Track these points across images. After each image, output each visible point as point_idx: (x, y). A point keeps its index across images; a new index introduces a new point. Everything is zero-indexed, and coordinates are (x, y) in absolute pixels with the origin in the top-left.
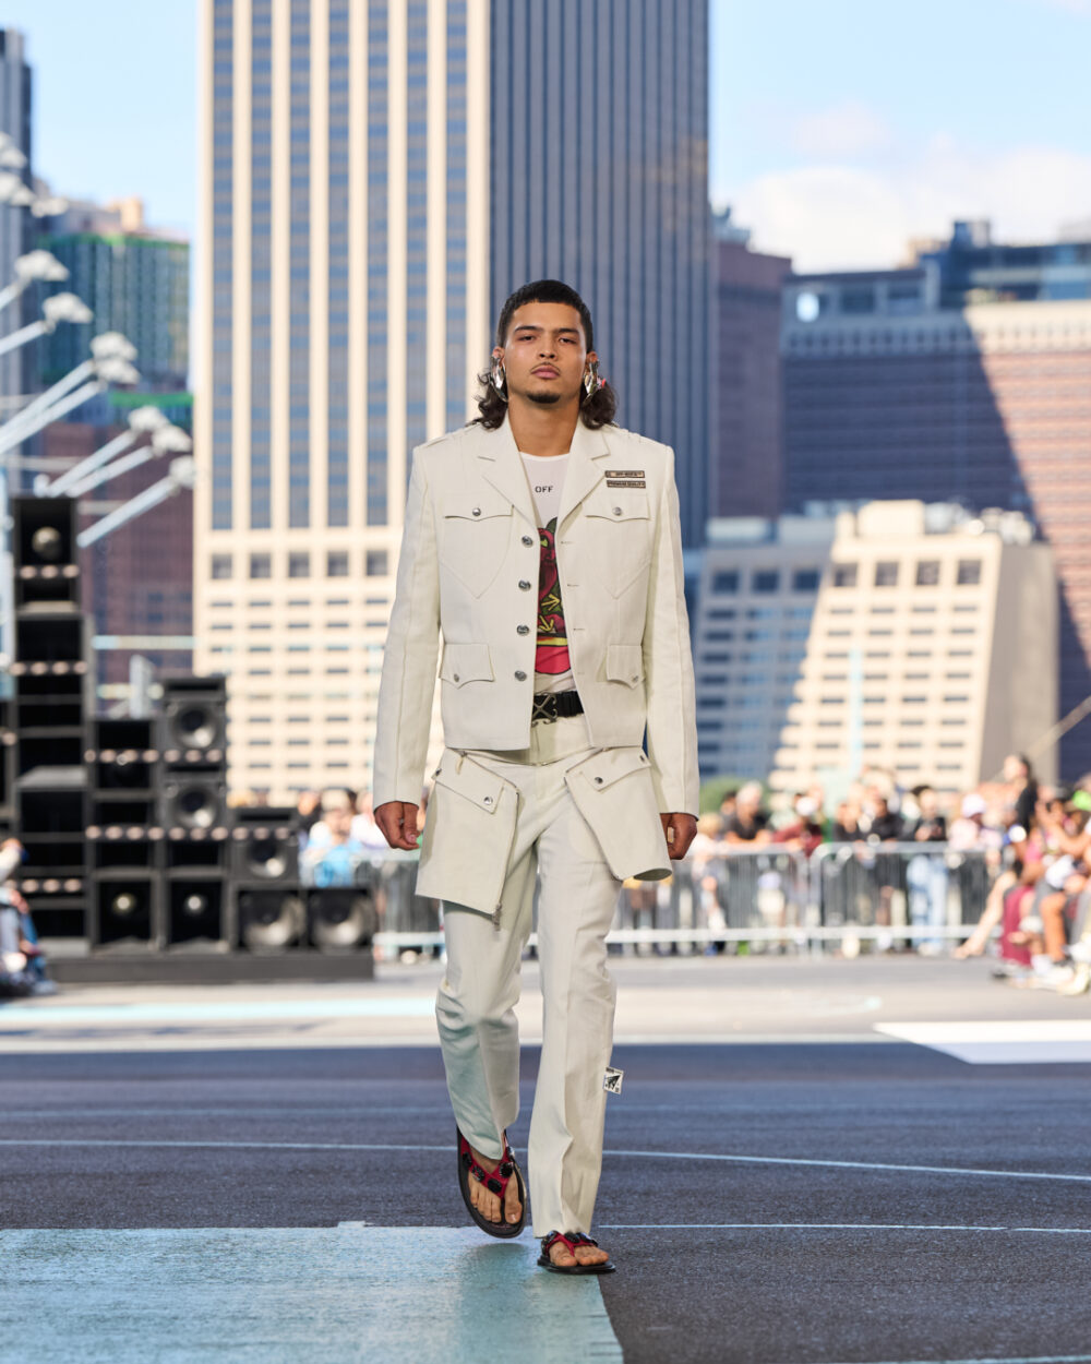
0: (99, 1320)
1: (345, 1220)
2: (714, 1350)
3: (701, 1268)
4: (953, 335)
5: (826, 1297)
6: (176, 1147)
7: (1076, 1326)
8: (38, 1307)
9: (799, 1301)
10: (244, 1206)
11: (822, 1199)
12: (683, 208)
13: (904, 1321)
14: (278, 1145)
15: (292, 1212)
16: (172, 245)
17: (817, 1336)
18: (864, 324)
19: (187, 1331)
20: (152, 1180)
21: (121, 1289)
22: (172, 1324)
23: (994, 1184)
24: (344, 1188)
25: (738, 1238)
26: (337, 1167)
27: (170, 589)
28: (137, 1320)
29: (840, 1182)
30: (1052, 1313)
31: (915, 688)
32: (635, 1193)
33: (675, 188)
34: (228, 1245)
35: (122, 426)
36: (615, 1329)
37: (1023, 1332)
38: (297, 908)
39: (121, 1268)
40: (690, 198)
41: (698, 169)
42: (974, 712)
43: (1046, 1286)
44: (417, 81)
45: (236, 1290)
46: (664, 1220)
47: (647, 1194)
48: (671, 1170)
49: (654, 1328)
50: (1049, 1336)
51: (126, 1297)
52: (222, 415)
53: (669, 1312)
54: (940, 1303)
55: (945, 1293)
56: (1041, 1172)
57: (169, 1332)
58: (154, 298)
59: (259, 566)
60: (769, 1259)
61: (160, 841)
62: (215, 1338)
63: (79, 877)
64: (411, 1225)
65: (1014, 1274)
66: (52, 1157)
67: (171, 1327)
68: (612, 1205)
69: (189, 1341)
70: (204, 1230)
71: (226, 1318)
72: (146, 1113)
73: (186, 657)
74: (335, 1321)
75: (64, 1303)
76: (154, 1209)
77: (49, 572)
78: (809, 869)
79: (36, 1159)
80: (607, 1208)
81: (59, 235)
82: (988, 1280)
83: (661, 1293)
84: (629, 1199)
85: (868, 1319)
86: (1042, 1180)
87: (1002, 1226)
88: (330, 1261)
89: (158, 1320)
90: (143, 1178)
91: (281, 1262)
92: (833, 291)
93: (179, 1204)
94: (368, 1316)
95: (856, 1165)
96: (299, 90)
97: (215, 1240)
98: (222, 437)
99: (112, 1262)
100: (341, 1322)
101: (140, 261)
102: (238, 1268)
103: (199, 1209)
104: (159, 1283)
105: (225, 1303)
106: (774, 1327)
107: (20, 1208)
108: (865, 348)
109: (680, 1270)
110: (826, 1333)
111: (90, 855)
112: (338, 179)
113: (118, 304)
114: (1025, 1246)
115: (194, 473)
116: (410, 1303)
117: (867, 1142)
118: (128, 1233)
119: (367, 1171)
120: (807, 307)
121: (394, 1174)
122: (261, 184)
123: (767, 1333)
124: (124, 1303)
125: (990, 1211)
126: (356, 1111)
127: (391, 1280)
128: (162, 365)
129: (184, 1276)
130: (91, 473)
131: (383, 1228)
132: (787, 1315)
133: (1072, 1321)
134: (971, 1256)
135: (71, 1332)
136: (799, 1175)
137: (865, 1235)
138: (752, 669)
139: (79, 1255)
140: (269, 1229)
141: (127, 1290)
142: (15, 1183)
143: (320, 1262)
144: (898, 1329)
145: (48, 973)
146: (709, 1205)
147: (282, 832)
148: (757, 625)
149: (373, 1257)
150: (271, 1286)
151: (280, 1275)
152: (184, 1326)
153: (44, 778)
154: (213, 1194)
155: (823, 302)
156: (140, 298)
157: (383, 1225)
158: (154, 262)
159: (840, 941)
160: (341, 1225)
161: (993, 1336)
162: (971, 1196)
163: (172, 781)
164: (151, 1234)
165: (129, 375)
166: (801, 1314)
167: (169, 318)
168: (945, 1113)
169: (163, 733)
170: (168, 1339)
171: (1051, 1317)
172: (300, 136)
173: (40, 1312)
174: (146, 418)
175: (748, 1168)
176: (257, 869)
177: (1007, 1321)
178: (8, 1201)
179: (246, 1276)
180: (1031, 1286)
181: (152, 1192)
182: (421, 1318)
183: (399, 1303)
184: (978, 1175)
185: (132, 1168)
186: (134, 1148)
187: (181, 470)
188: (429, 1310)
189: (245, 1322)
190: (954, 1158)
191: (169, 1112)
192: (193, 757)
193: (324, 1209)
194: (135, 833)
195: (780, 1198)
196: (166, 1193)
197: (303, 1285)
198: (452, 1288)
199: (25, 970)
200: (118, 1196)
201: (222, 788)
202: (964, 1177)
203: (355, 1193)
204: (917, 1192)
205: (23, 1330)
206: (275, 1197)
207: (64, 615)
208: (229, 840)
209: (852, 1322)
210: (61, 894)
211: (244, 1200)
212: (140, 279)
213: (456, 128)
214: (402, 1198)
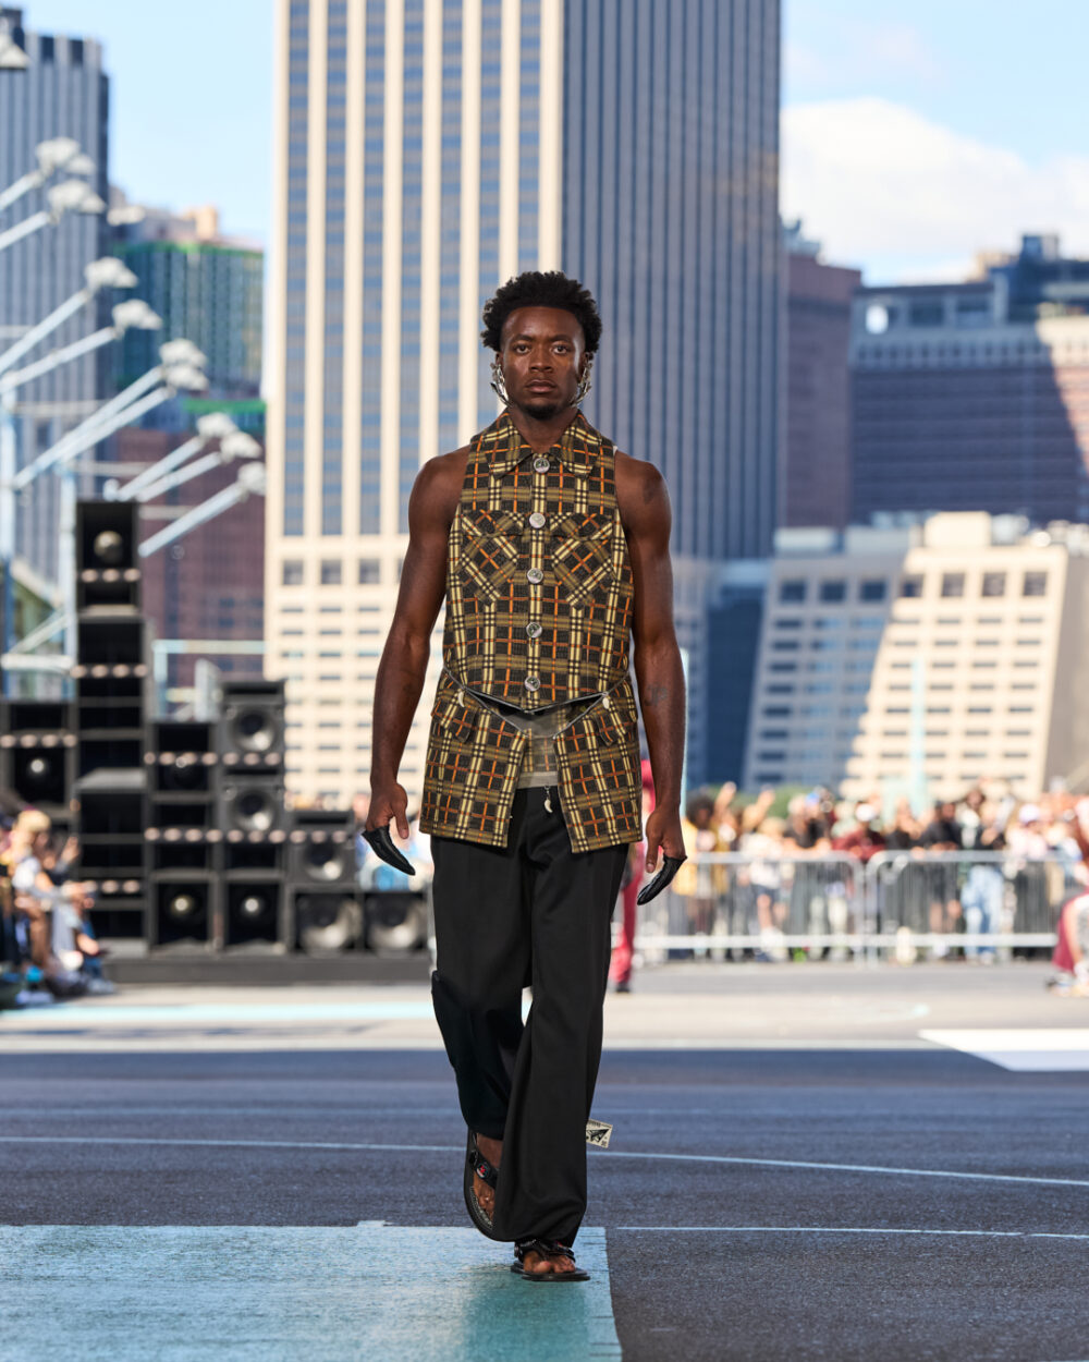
0: (106, 1316)
1: (365, 1219)
2: (713, 1352)
3: (714, 1271)
4: (1021, 349)
5: (834, 1300)
6: (207, 1146)
7: (1079, 1332)
8: (49, 1303)
9: (806, 1304)
10: (267, 1205)
11: (843, 1203)
12: (753, 221)
13: (908, 1325)
14: (309, 1145)
15: (314, 1210)
16: (245, 254)
17: (818, 1339)
18: (932, 337)
19: (194, 1328)
20: (180, 1178)
21: (133, 1286)
22: (179, 1320)
23: (1017, 1190)
24: (369, 1187)
25: (753, 1241)
26: (364, 1167)
27: (240, 593)
28: (144, 1316)
29: (863, 1187)
30: (1057, 1318)
31: (980, 699)
32: (658, 1195)
33: (745, 201)
34: (246, 1243)
35: (193, 432)
36: (618, 1330)
37: (1025, 1338)
38: (354, 911)
39: (136, 1266)
40: (761, 211)
41: (769, 181)
42: (1039, 722)
43: (1056, 1292)
44: (490, 93)
45: (247, 1288)
46: (684, 1222)
47: (669, 1196)
48: (697, 1172)
49: (657, 1329)
50: (1049, 1341)
51: (137, 1293)
52: (295, 422)
53: (675, 1313)
54: (947, 1307)
55: (953, 1297)
56: (1065, 1179)
57: (173, 1328)
58: (228, 306)
59: (330, 573)
60: (783, 1262)
61: (218, 843)
62: (219, 1335)
63: (138, 879)
64: (430, 1225)
65: (1025, 1279)
66: (83, 1155)
67: (177, 1324)
68: (633, 1207)
69: (193, 1337)
70: (223, 1227)
71: (234, 1315)
72: (184, 1112)
73: (257, 662)
74: (341, 1319)
75: (75, 1299)
76: (178, 1206)
77: (111, 575)
78: (865, 877)
79: (67, 1156)
80: (628, 1210)
81: (135, 243)
82: (999, 1285)
83: (671, 1294)
84: (651, 1202)
85: (872, 1322)
86: (1065, 1186)
87: (1019, 1231)
88: (345, 1259)
89: (164, 1317)
90: (170, 1176)
91: (296, 1260)
92: (902, 304)
93: (203, 1202)
94: (375, 1314)
95: (881, 1169)
96: (374, 101)
97: (234, 1238)
98: (294, 444)
99: (129, 1258)
100: (347, 1320)
101: (215, 269)
102: (253, 1266)
103: (222, 1207)
104: (173, 1280)
105: (234, 1300)
106: (777, 1330)
107: (44, 1204)
108: (933, 360)
109: (693, 1271)
110: (828, 1335)
111: (148, 857)
112: (412, 190)
113: (193, 312)
114: (1039, 1252)
115: (264, 479)
116: (418, 1302)
117: (895, 1147)
118: (149, 1230)
119: (393, 1171)
120: (877, 319)
121: (420, 1175)
122: (335, 193)
123: (769, 1335)
124: (134, 1299)
125: (1009, 1217)
126: (391, 1112)
127: (404, 1279)
128: (235, 372)
129: (199, 1273)
130: (160, 478)
131: (403, 1228)
132: (792, 1318)
133: (1075, 1327)
134: (985, 1261)
135: (76, 1328)
136: (823, 1178)
137: (881, 1239)
138: (817, 678)
139: (96, 1252)
140: (289, 1228)
141: (139, 1287)
142: (43, 1180)
143: (336, 1261)
144: (901, 1333)
145: (105, 973)
146: (730, 1208)
147: (339, 836)
148: (824, 635)
149: (389, 1256)
150: (283, 1284)
151: (293, 1274)
152: (190, 1322)
153: (104, 780)
154: (238, 1193)
155: (892, 315)
156: (214, 305)
157: (402, 1225)
158: (228, 271)
159: (894, 948)
160: (361, 1225)
161: (993, 1341)
162: (992, 1201)
163: (231, 784)
164: (171, 1232)
165: (198, 382)
166: (806, 1317)
167: (243, 325)
168: (977, 1119)
169: (222, 736)
170: (172, 1335)
171: (1055, 1322)
172: (374, 146)
173: (49, 1308)
174: (214, 424)
175: (772, 1172)
176: (314, 872)
177: (1011, 1325)
178: (34, 1197)
179: (260, 1274)
180: (1040, 1291)
181: (178, 1189)
182: (427, 1317)
183: (406, 1302)
184: (1000, 1181)
185: (161, 1166)
186: (166, 1146)
187: (250, 476)
188: (436, 1309)
189: (252, 1319)
190: (980, 1163)
191: (206, 1111)
192: (251, 760)
193: (347, 1209)
194: (193, 835)
195: (802, 1201)
196: (191, 1191)
197: (315, 1283)
198: (464, 1287)
199: (81, 969)
200: (143, 1193)
201: (279, 791)
202: (987, 1183)
203: (379, 1193)
204: (938, 1197)
205: (30, 1325)
206: (298, 1196)
207: (125, 618)
208: (287, 843)
209: (856, 1325)
210: (120, 895)
211: (268, 1199)
212: (214, 287)
213: (529, 139)
214: (425, 1198)
